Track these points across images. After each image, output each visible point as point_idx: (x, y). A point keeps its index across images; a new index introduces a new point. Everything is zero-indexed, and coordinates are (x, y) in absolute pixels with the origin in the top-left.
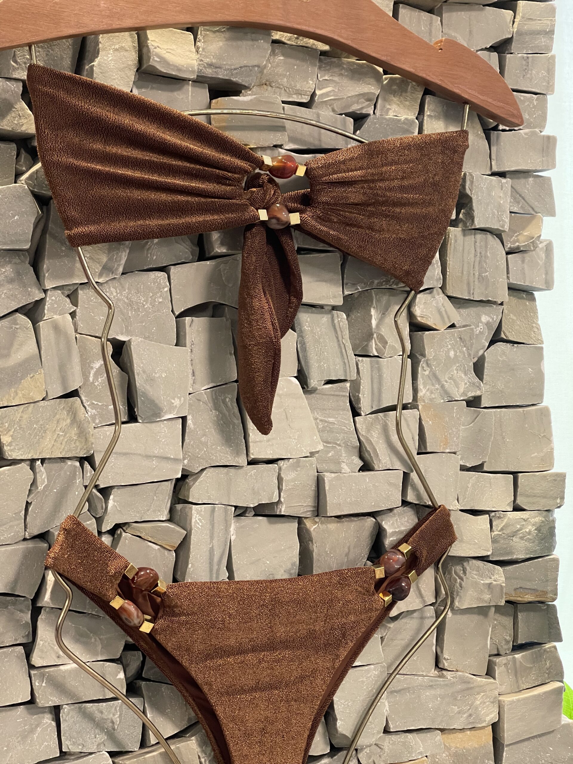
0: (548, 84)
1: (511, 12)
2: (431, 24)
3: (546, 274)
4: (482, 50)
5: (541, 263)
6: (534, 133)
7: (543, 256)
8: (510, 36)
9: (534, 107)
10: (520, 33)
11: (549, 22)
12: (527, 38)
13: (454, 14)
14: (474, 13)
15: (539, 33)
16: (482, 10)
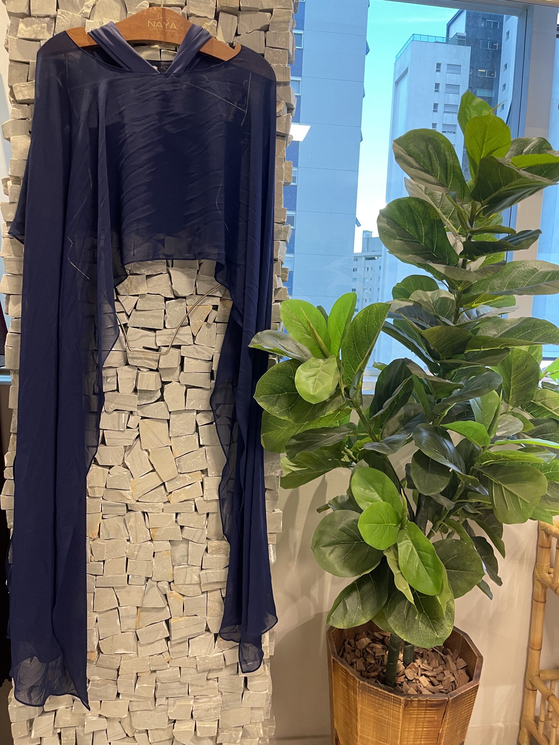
0: (286, 44)
1: (269, 14)
2: (233, 19)
3: (286, 127)
4: (256, 30)
5: (283, 122)
6: (280, 66)
7: (285, 119)
8: (268, 24)
9: (281, 55)
10: (272, 22)
11: (287, 18)
12: (276, 25)
13: (244, 16)
14: (252, 15)
15: (282, 22)
16: (257, 13)
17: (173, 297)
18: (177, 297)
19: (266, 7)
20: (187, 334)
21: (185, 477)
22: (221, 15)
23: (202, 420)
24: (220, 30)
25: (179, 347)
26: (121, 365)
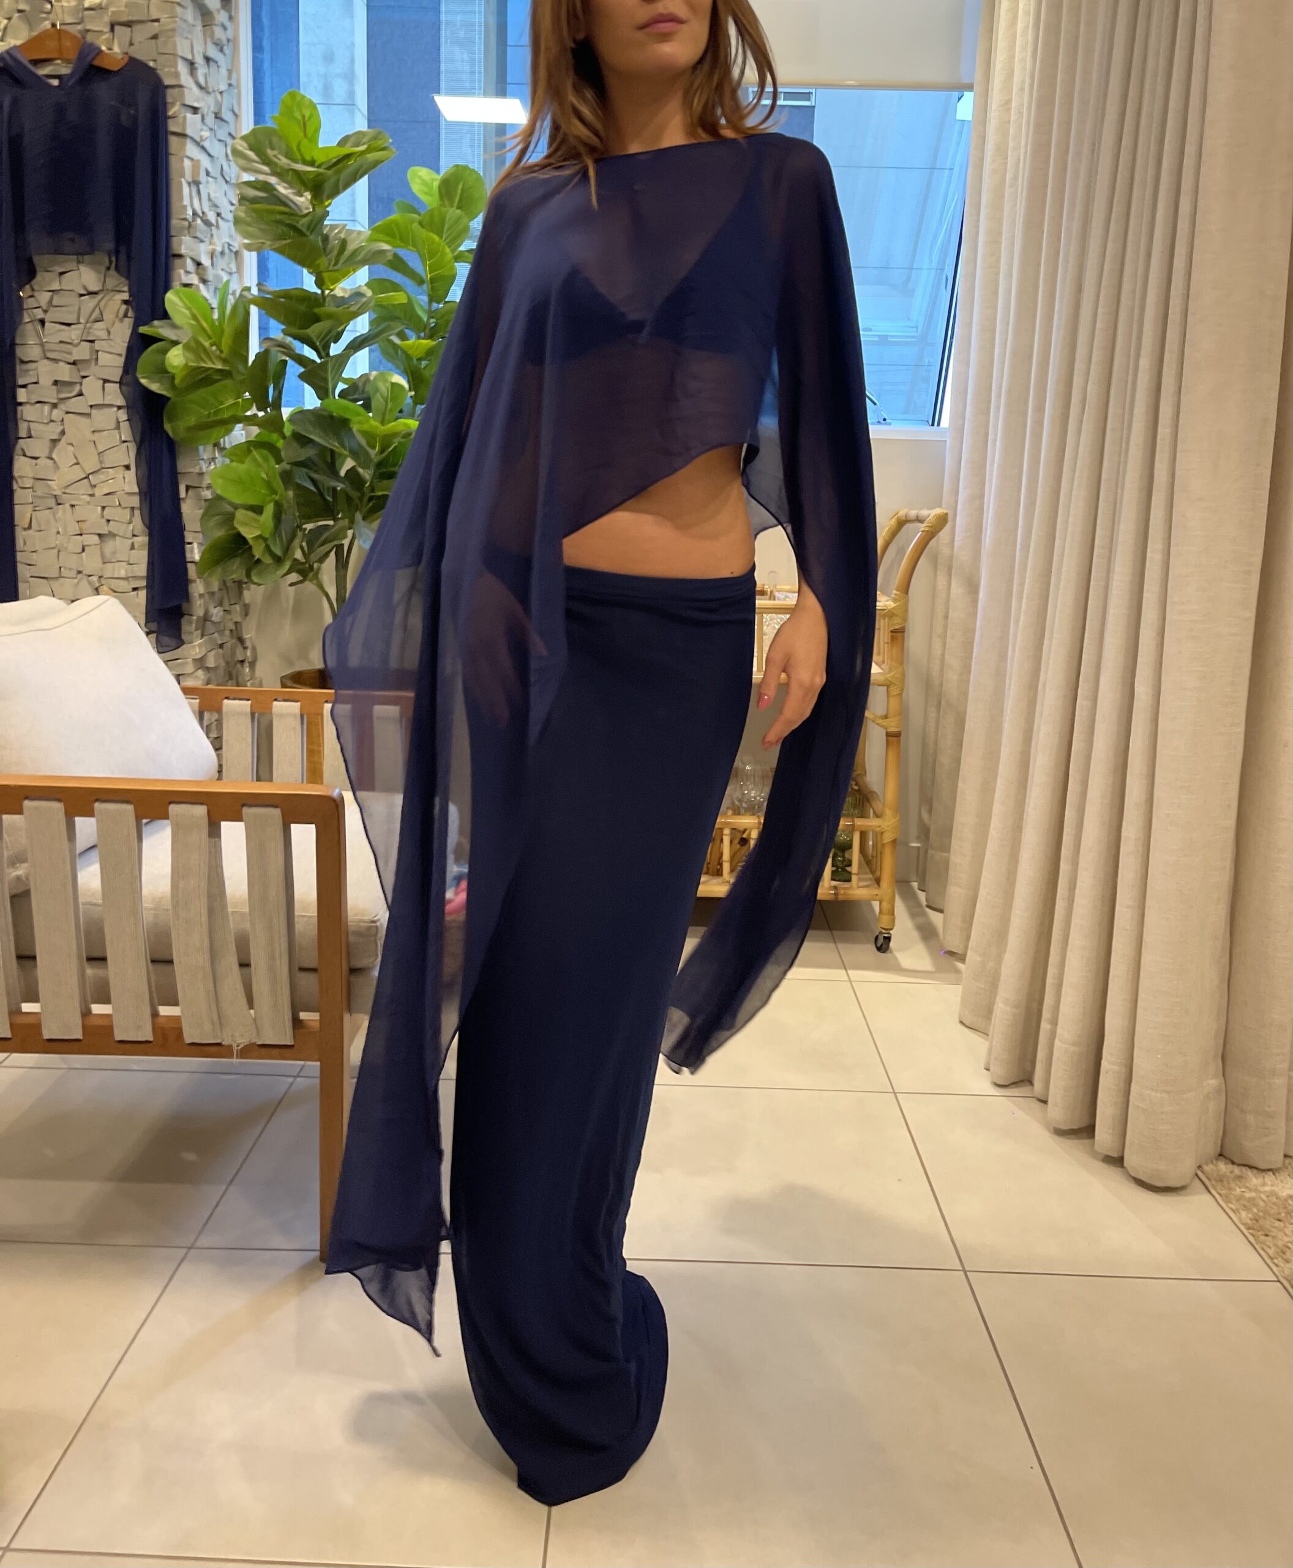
2: (127, 31)
13: (137, 27)
17: (85, 292)
18: (90, 293)
19: (154, 17)
20: (103, 330)
21: (108, 472)
22: (117, 28)
23: (123, 415)
24: (116, 41)
25: (92, 341)
26: (41, 359)
